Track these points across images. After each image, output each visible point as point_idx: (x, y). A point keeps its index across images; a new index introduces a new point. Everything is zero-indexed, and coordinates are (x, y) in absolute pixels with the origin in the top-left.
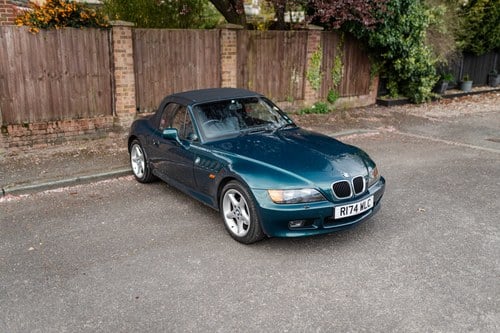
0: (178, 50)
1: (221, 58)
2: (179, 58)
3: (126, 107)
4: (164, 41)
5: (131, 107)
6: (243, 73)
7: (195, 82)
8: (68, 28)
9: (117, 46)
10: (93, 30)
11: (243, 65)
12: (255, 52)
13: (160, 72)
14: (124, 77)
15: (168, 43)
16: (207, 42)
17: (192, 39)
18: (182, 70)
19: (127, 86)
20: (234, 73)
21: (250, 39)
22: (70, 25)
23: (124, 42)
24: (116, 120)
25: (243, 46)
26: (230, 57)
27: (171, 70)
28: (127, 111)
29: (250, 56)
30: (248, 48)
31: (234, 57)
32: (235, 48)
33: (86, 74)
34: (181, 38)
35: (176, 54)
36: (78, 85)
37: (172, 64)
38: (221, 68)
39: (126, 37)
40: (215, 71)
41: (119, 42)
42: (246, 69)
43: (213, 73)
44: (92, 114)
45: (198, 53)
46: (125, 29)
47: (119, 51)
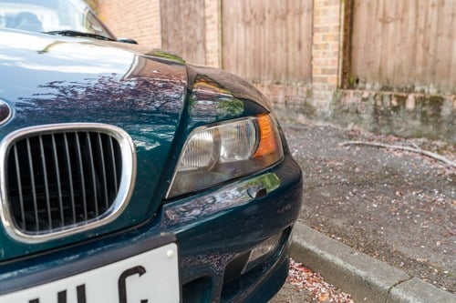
3: (324, 71)
5: (331, 72)
14: (325, 12)
19: (327, 30)
24: (309, 93)
28: (324, 80)
33: (288, 11)
36: (278, 31)
44: (290, 78)
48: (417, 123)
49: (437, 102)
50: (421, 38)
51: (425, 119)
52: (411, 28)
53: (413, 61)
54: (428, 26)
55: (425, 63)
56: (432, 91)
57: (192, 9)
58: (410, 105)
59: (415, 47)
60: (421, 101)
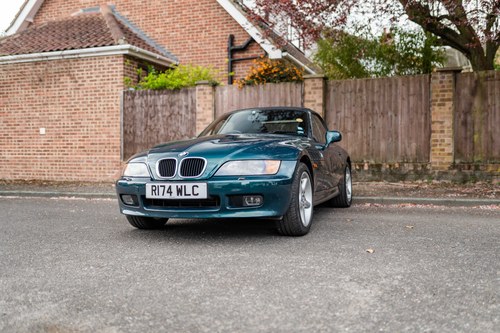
0: (376, 99)
1: (430, 106)
2: (376, 108)
4: (361, 90)
6: (465, 123)
7: (396, 133)
8: (268, 84)
9: (307, 97)
10: (288, 84)
11: (466, 114)
12: (484, 98)
13: (355, 122)
15: (364, 92)
16: (412, 89)
17: (394, 86)
18: (379, 120)
20: (448, 123)
21: (476, 82)
22: (269, 81)
23: (315, 93)
25: (465, 91)
26: (444, 105)
27: (368, 120)
29: (477, 102)
30: (473, 93)
31: (449, 104)
32: (451, 93)
34: (380, 87)
35: (373, 103)
37: (368, 115)
38: (430, 117)
39: (316, 88)
40: (423, 120)
41: (310, 93)
42: (469, 119)
43: (420, 124)
45: (399, 101)
46: (316, 81)
47: (309, 101)
48: (370, 175)
49: (379, 166)
50: (365, 140)
51: (373, 173)
52: (360, 136)
53: (362, 150)
54: (368, 135)
55: (368, 150)
56: (373, 162)
57: (175, 113)
58: (366, 168)
59: (362, 144)
60: (371, 166)
